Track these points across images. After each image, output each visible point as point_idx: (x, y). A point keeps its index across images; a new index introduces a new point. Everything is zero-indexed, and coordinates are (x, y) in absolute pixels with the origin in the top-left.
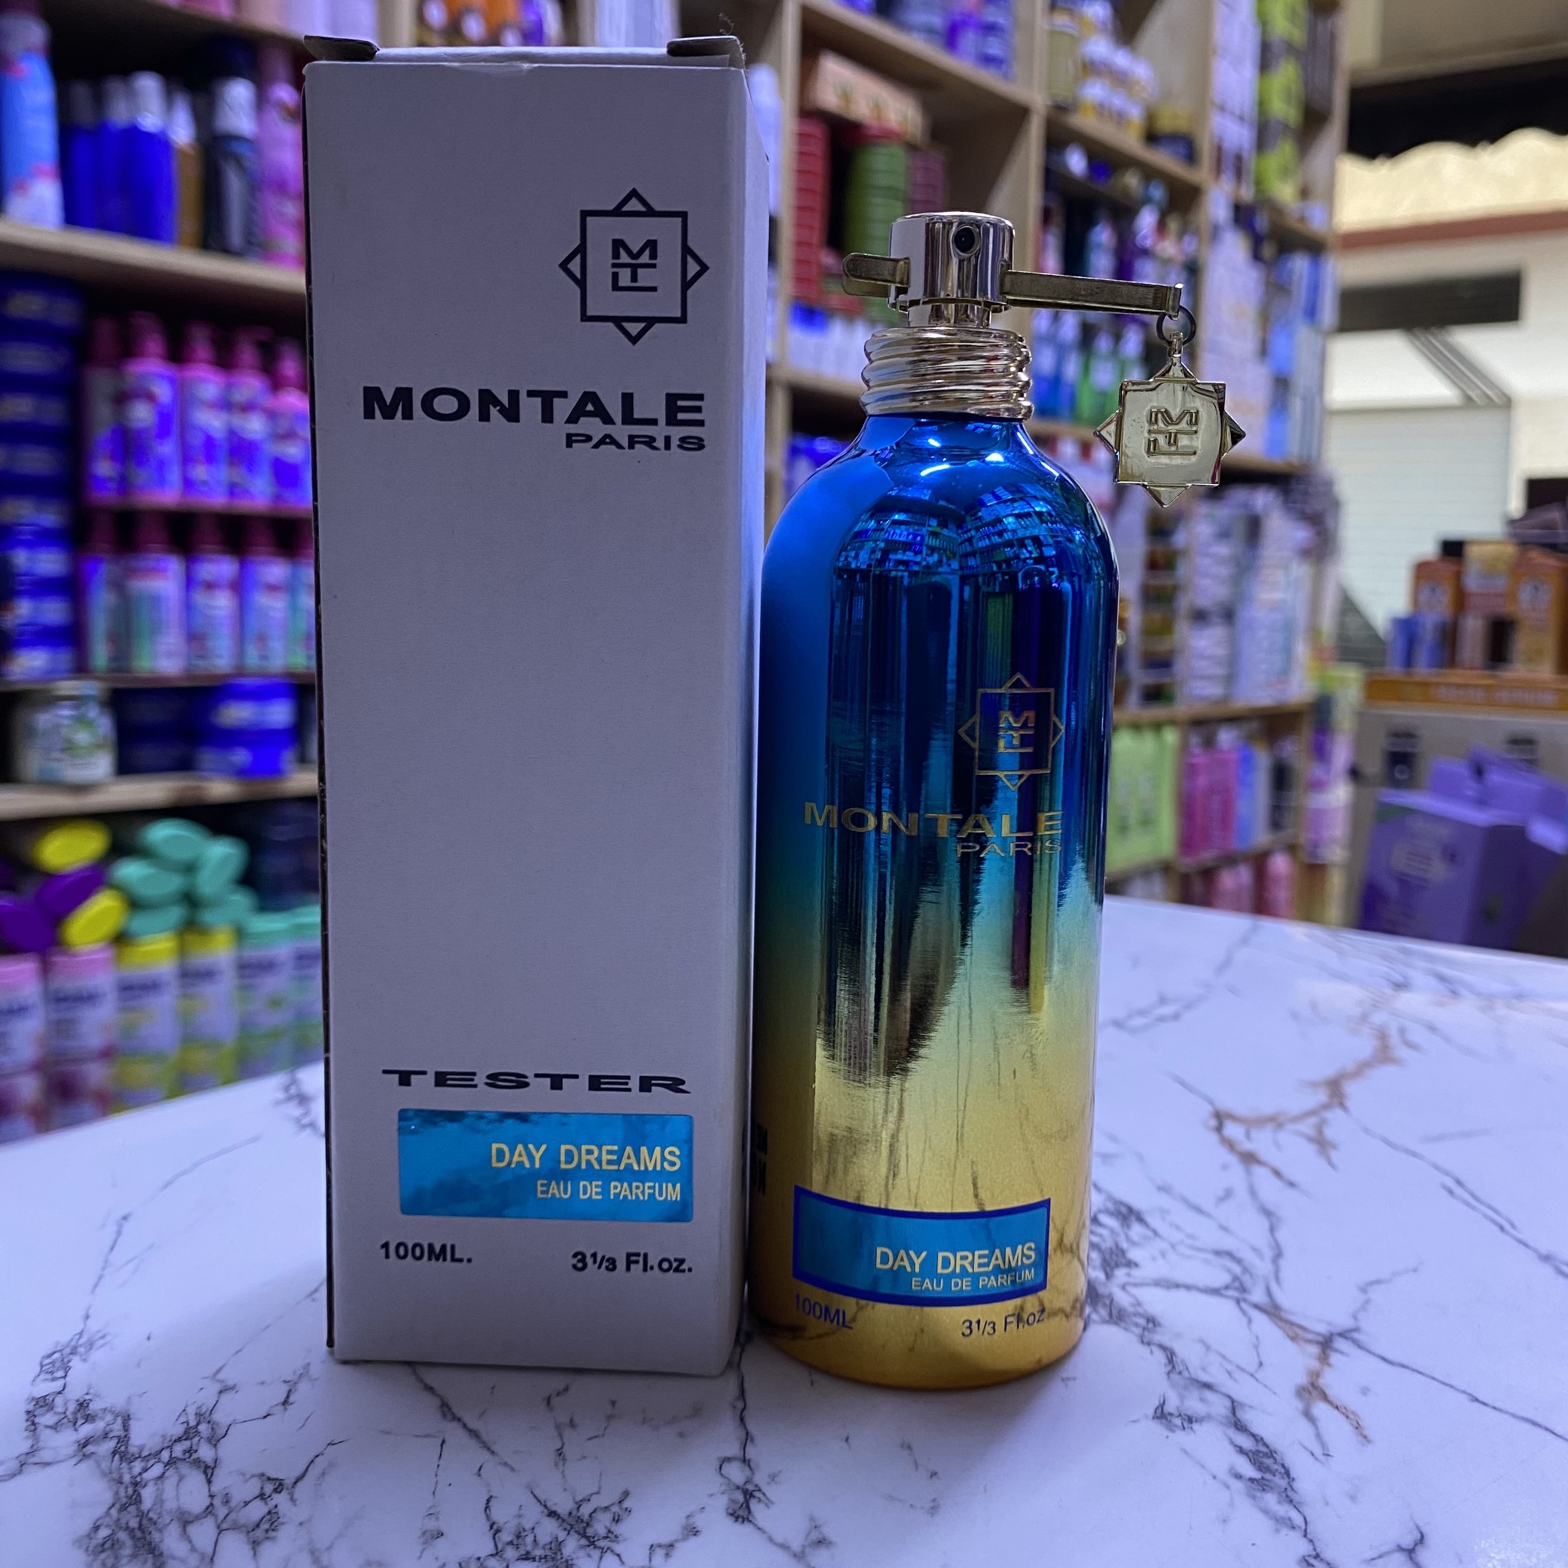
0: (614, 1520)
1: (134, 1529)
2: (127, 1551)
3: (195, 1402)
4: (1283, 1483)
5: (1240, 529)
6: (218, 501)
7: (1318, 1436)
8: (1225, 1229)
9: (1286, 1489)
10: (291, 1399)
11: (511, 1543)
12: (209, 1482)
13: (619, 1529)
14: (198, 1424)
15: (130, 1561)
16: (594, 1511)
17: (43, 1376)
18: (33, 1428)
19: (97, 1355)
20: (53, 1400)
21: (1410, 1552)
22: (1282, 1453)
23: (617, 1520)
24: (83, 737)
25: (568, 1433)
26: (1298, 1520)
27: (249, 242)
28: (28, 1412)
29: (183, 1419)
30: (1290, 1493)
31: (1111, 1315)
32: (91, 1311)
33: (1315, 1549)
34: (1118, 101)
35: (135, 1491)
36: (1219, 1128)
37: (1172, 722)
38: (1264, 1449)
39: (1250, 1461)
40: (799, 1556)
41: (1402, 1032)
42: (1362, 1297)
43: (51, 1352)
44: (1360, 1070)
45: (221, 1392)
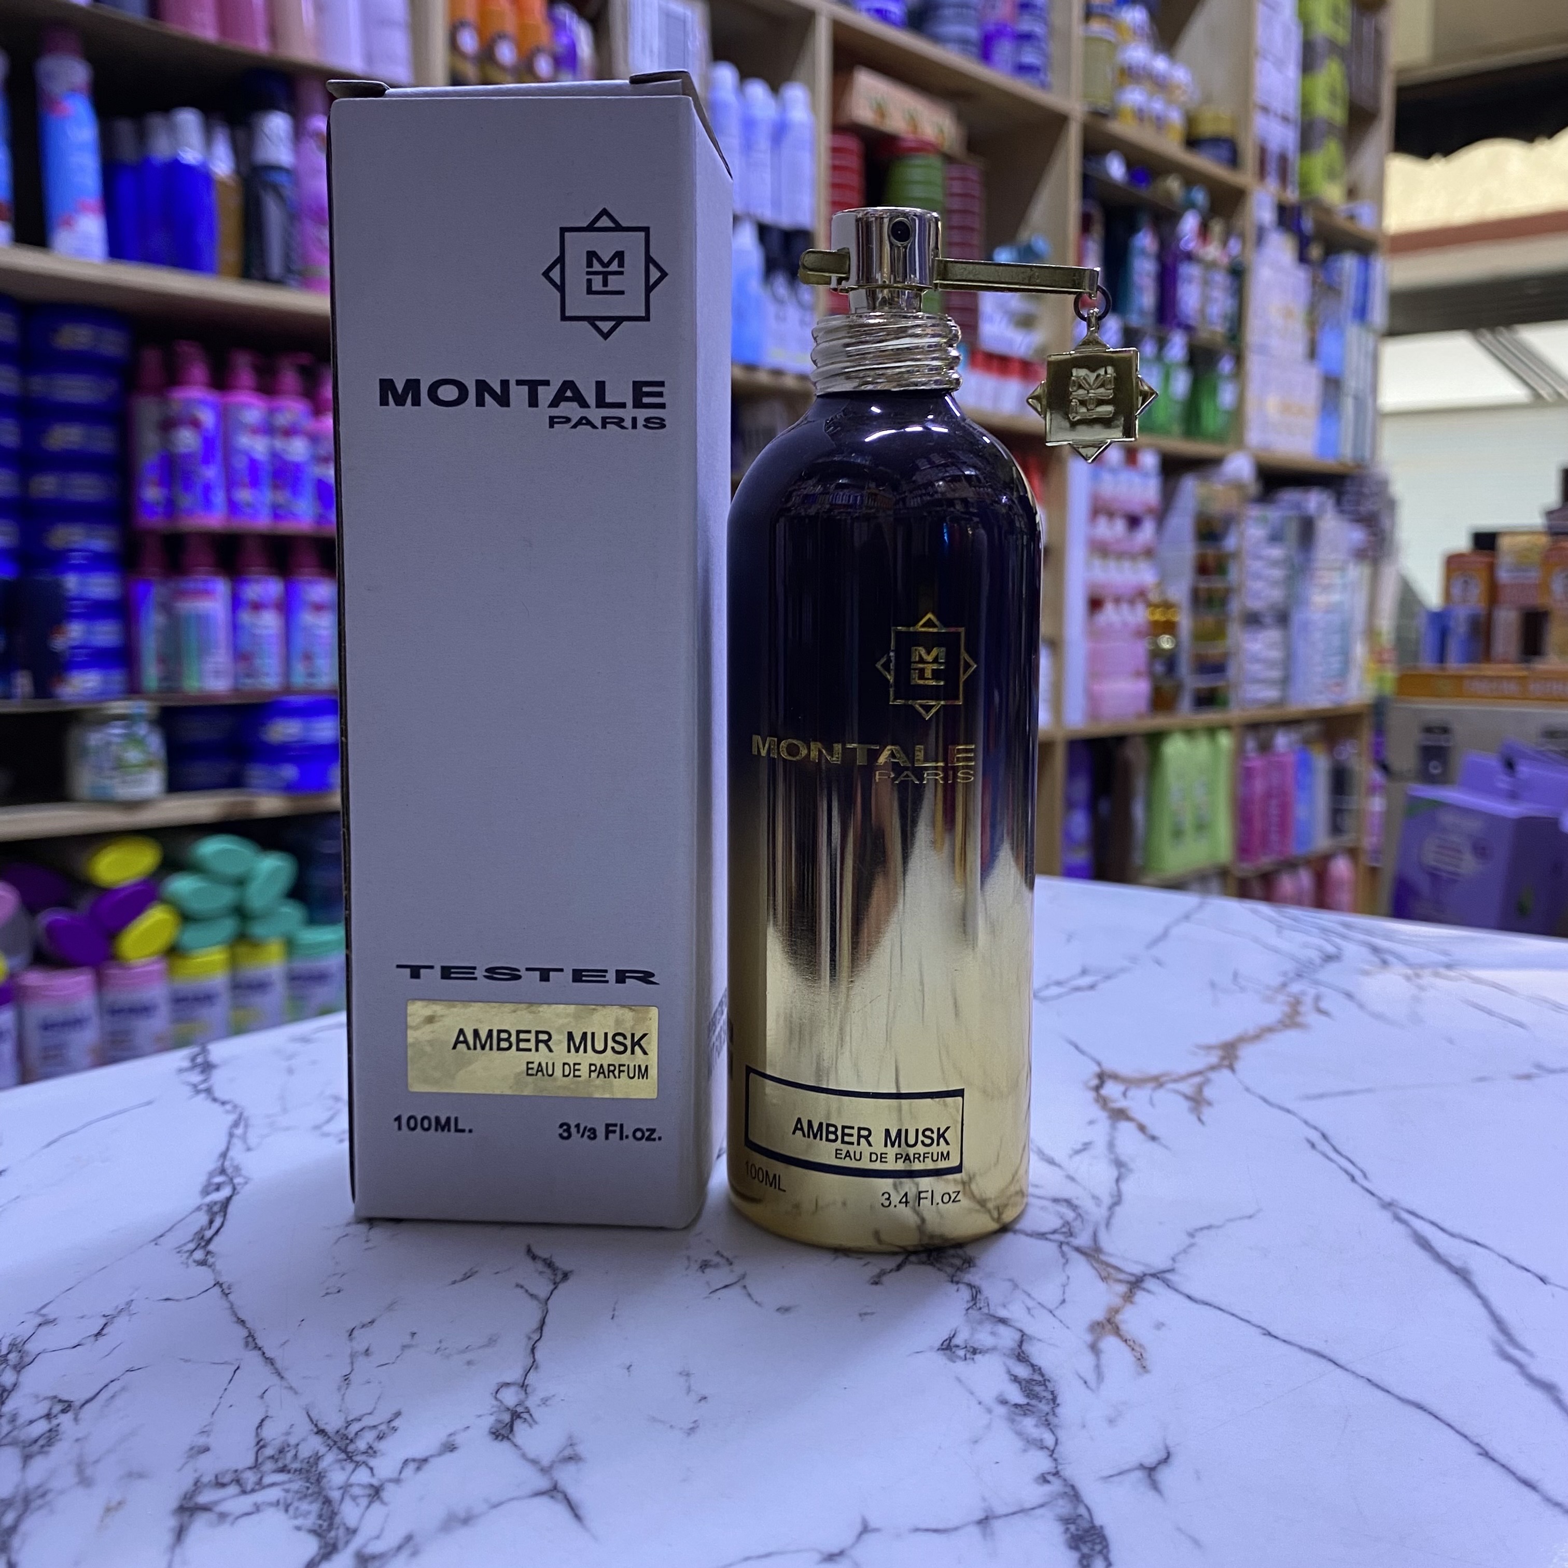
0: (378, 1437)
3: (12, 1334)
4: (1047, 1408)
5: (1292, 531)
6: (263, 523)
7: (1098, 1367)
8: (1071, 1178)
9: (1047, 1414)
10: (104, 1332)
11: (272, 1457)
13: (381, 1446)
14: (8, 1354)
16: (362, 1430)
22: (1055, 1382)
23: (380, 1438)
24: (133, 755)
25: (361, 1362)
26: (1049, 1440)
27: (288, 270)
30: (1050, 1417)
33: (1056, 1467)
34: (1158, 106)
36: (1097, 1088)
37: (1227, 727)
38: (1041, 1379)
39: (1021, 1389)
40: (545, 1471)
41: (1318, 998)
42: (1187, 1241)
44: (1261, 1034)
45: (40, 1325)
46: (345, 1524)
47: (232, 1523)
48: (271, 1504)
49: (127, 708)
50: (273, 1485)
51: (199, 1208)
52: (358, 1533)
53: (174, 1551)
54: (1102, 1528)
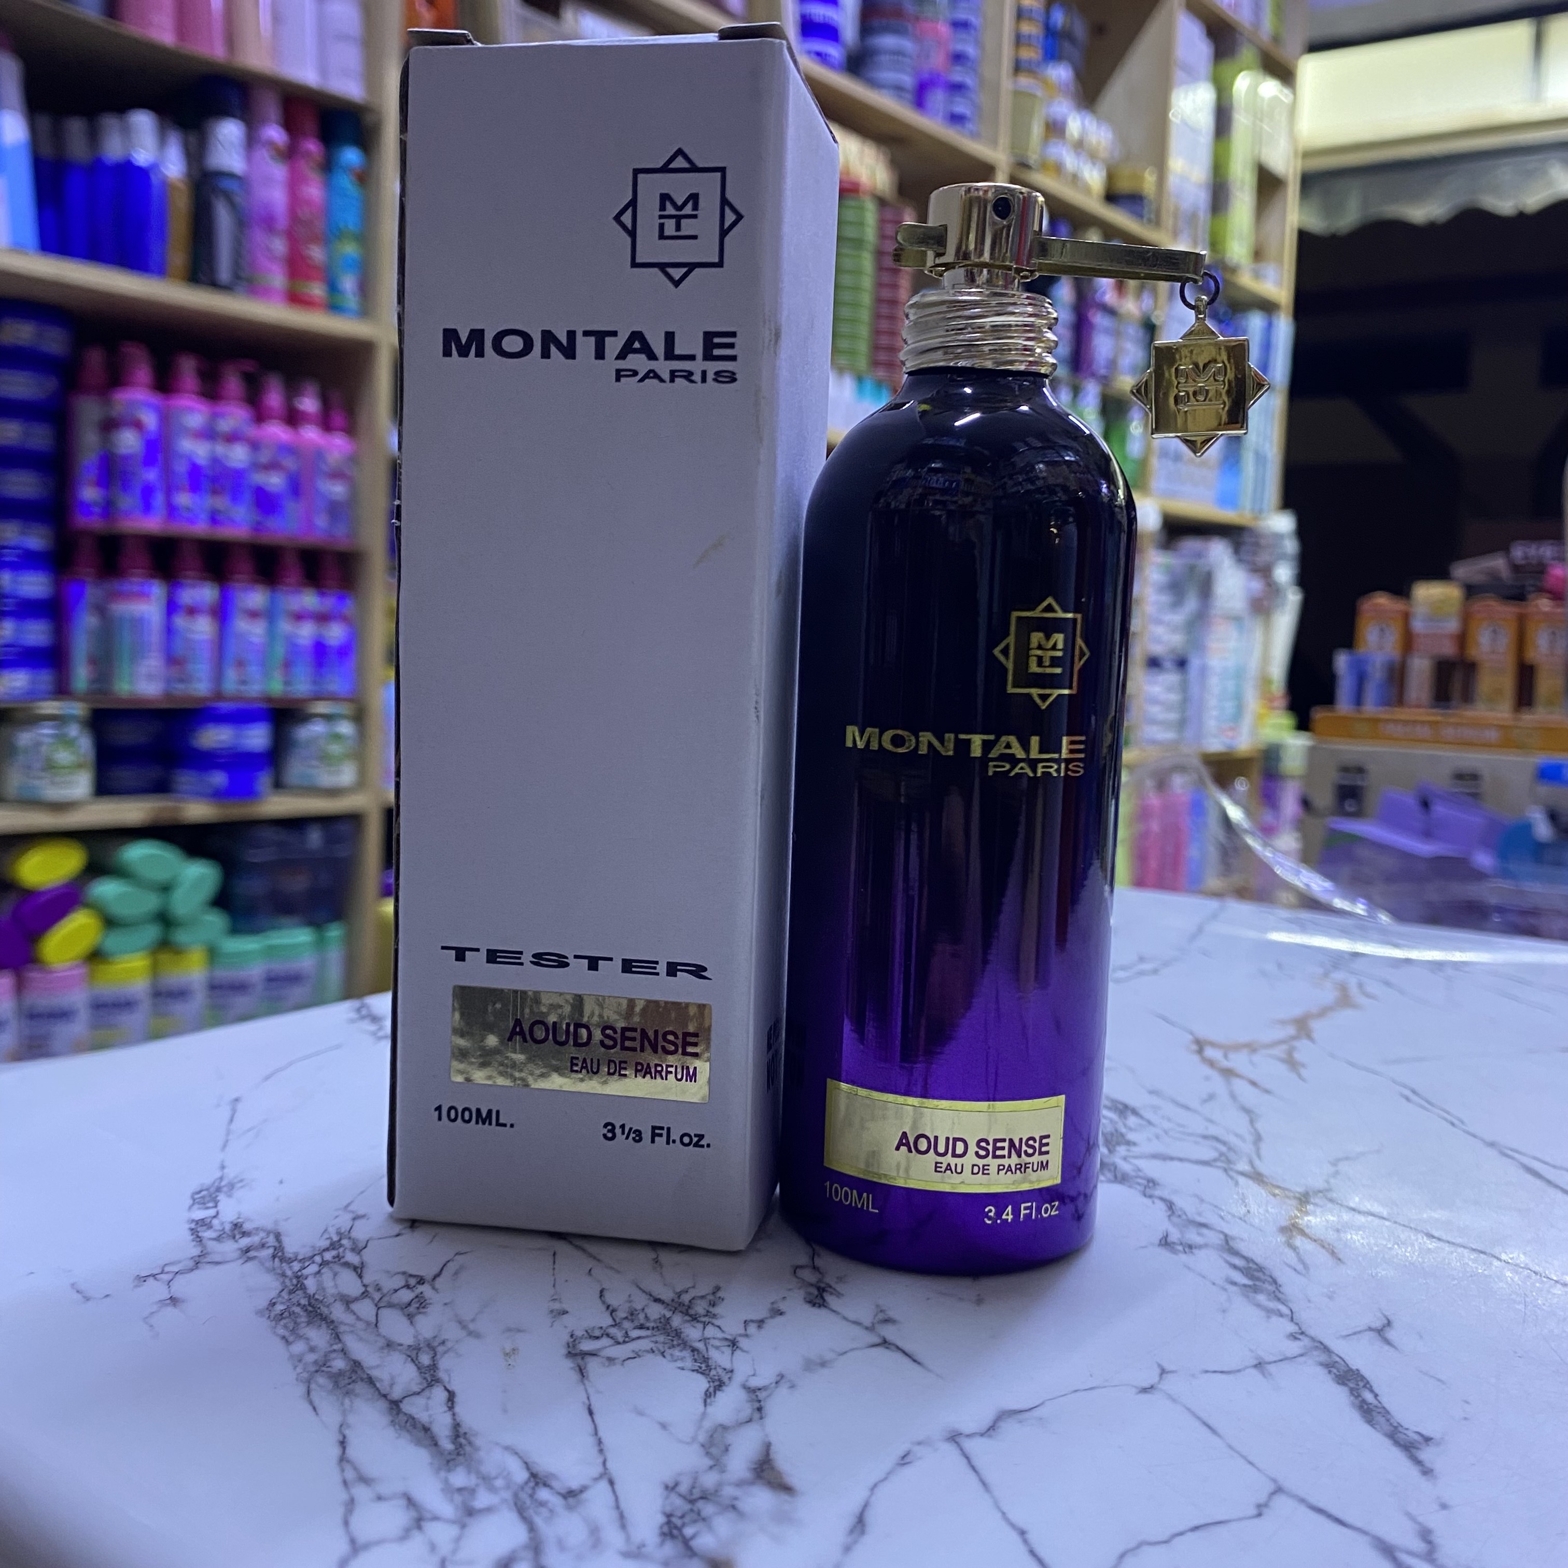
0: (710, 1304)
1: (304, 1305)
2: (303, 1319)
3: (334, 1225)
4: (1271, 1288)
6: (201, 529)
7: (1300, 1259)
8: (1211, 1121)
9: (1274, 1291)
11: (626, 1318)
12: (360, 1276)
13: (716, 1310)
14: (340, 1240)
15: (308, 1325)
16: (693, 1299)
17: (196, 1206)
18: (199, 1239)
19: (238, 1193)
20: (211, 1222)
21: (1379, 1333)
22: (1271, 1270)
23: (713, 1304)
24: (63, 756)
26: (1285, 1311)
27: (237, 276)
28: (192, 1230)
29: (326, 1236)
30: (1277, 1293)
31: (1116, 1177)
32: (226, 1164)
33: (1300, 1329)
35: (298, 1282)
36: (1200, 1051)
38: (1255, 1267)
39: (1243, 1273)
40: (870, 1329)
41: (1360, 986)
42: (1332, 1169)
43: (198, 1189)
44: (1323, 1012)
45: (354, 1219)
46: (720, 1366)
47: (622, 1365)
48: (647, 1351)
49: (58, 708)
50: (639, 1338)
52: (735, 1370)
53: (584, 1384)
54: (1357, 1370)
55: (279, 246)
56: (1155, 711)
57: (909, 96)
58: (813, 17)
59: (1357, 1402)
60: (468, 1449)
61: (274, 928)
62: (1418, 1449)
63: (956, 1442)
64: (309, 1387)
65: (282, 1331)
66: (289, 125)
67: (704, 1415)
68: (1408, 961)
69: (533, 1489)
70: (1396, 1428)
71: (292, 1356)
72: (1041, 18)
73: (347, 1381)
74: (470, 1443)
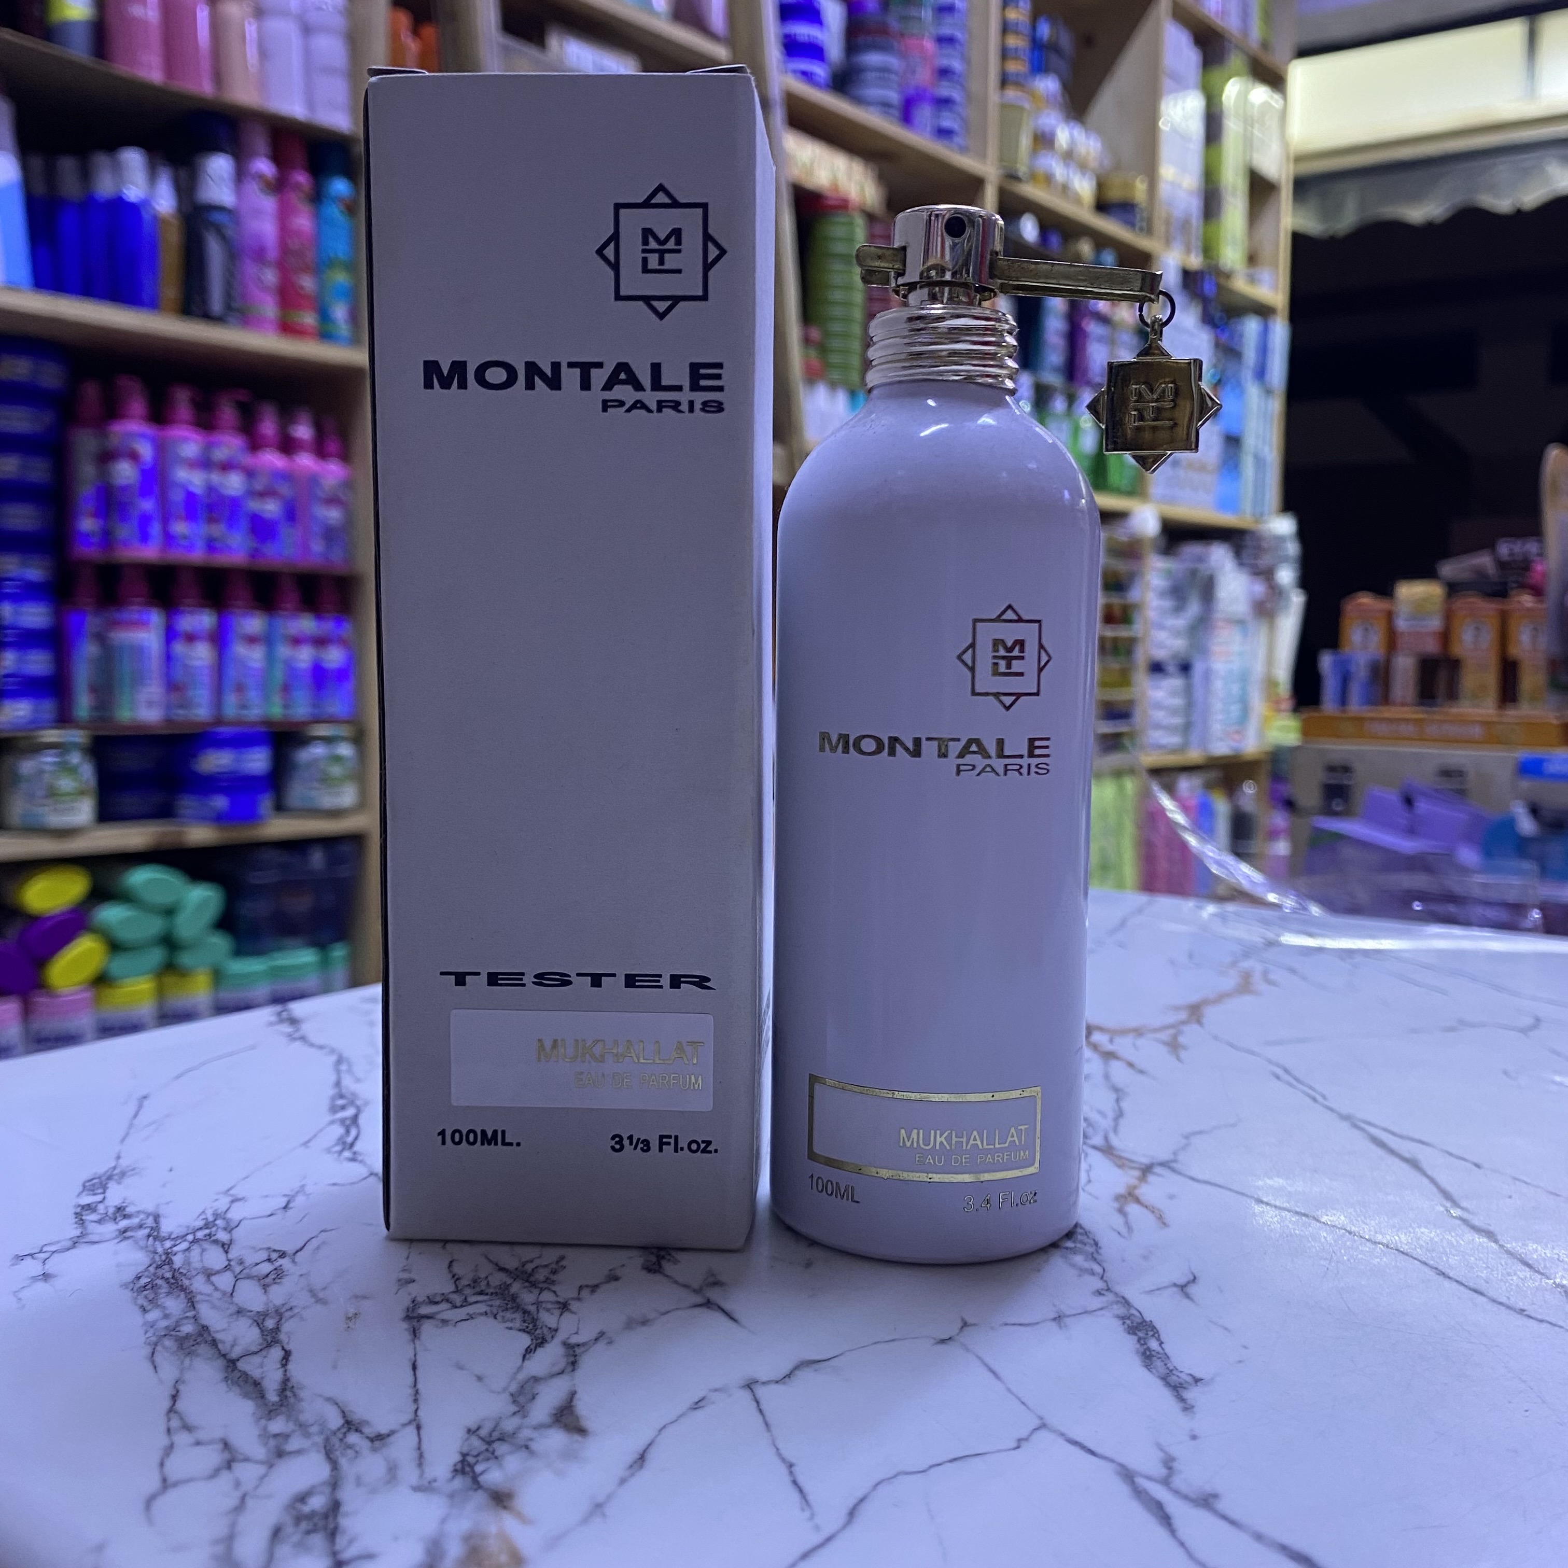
0: (551, 1272)
1: (168, 1279)
2: (164, 1290)
3: (212, 1207)
4: (1091, 1249)
6: (198, 556)
7: (1127, 1224)
9: (1093, 1253)
10: (291, 1205)
11: (469, 1285)
12: (227, 1252)
13: (555, 1277)
14: (215, 1220)
16: (536, 1268)
17: (84, 1193)
18: (81, 1222)
19: (127, 1181)
20: (96, 1206)
21: (1183, 1288)
22: (1094, 1233)
23: (554, 1272)
24: (66, 784)
26: (1098, 1269)
27: (229, 307)
28: (76, 1213)
29: (203, 1217)
30: (1095, 1255)
32: (122, 1155)
33: (1107, 1286)
35: (167, 1258)
36: (1088, 1037)
37: (1132, 771)
40: (697, 1291)
41: (1265, 973)
42: (1184, 1141)
43: (92, 1177)
44: (1221, 998)
45: (233, 1202)
46: (546, 1326)
47: (455, 1326)
48: (481, 1314)
49: (60, 736)
50: (476, 1302)
51: (332, 1122)
52: (559, 1331)
53: (414, 1344)
54: (1151, 1321)
55: (270, 276)
56: (1159, 716)
57: (896, 113)
58: (798, 38)
59: (1142, 1350)
60: (292, 1400)
61: (279, 949)
62: (1184, 1388)
63: (751, 1389)
64: (154, 1349)
65: (141, 1301)
66: (277, 158)
67: (520, 1368)
68: (1320, 950)
69: (345, 1434)
70: (1171, 1371)
71: (145, 1324)
72: (1026, 30)
73: (192, 1343)
74: (295, 1395)
